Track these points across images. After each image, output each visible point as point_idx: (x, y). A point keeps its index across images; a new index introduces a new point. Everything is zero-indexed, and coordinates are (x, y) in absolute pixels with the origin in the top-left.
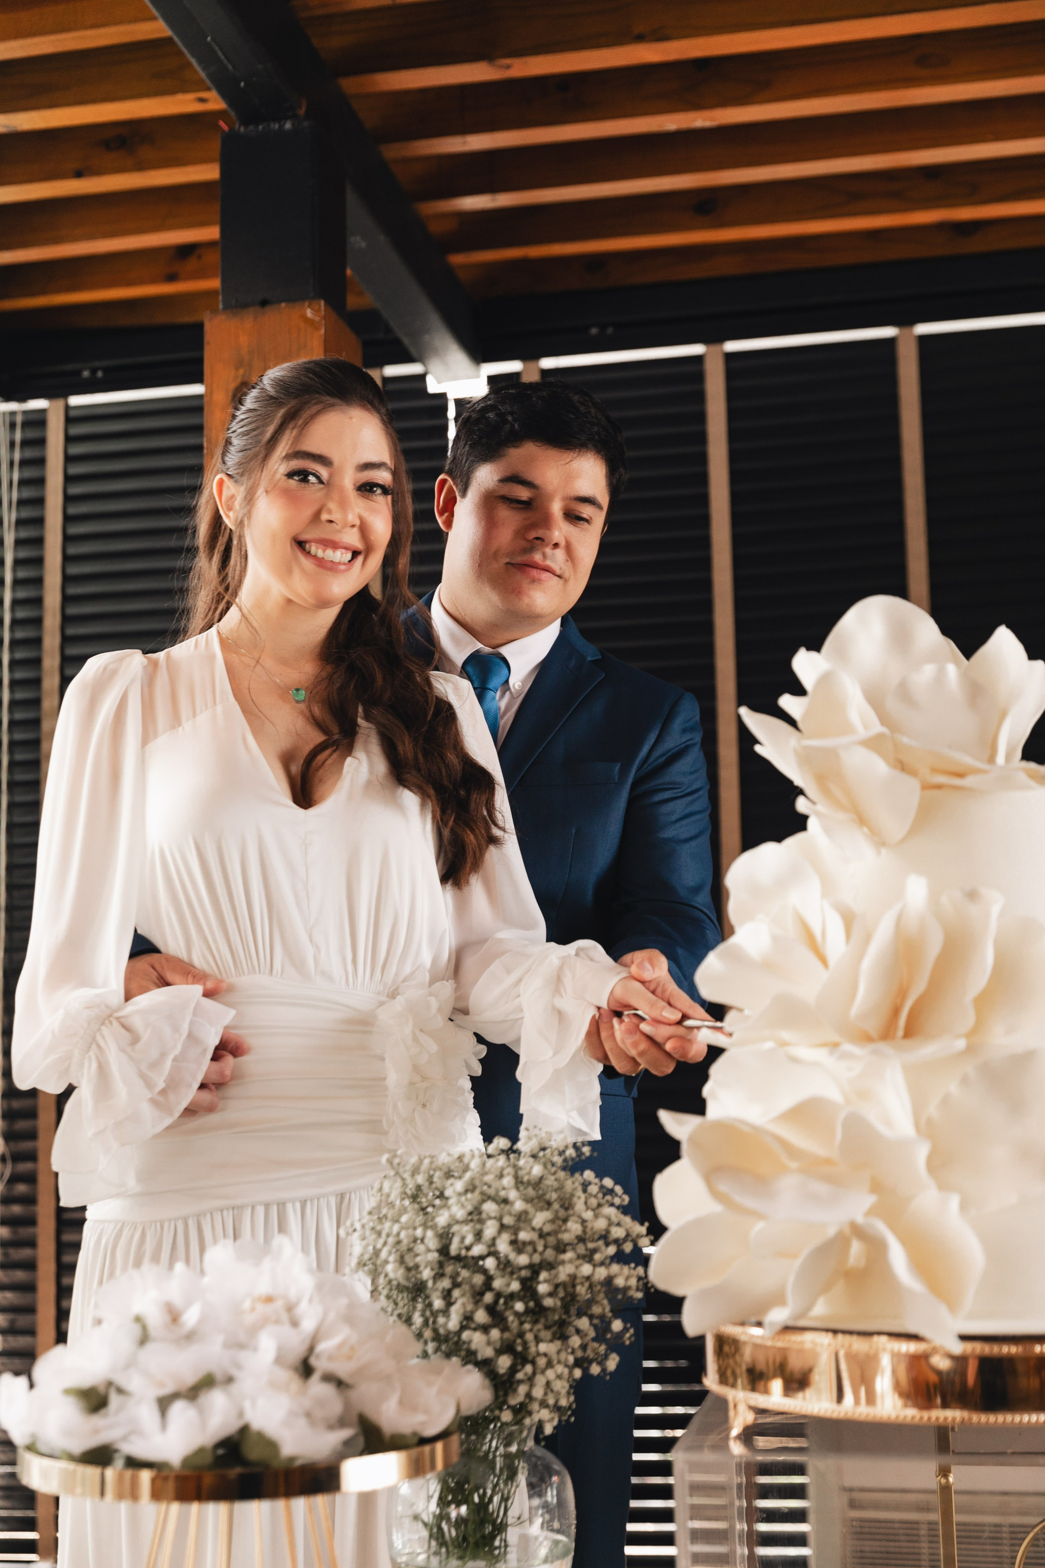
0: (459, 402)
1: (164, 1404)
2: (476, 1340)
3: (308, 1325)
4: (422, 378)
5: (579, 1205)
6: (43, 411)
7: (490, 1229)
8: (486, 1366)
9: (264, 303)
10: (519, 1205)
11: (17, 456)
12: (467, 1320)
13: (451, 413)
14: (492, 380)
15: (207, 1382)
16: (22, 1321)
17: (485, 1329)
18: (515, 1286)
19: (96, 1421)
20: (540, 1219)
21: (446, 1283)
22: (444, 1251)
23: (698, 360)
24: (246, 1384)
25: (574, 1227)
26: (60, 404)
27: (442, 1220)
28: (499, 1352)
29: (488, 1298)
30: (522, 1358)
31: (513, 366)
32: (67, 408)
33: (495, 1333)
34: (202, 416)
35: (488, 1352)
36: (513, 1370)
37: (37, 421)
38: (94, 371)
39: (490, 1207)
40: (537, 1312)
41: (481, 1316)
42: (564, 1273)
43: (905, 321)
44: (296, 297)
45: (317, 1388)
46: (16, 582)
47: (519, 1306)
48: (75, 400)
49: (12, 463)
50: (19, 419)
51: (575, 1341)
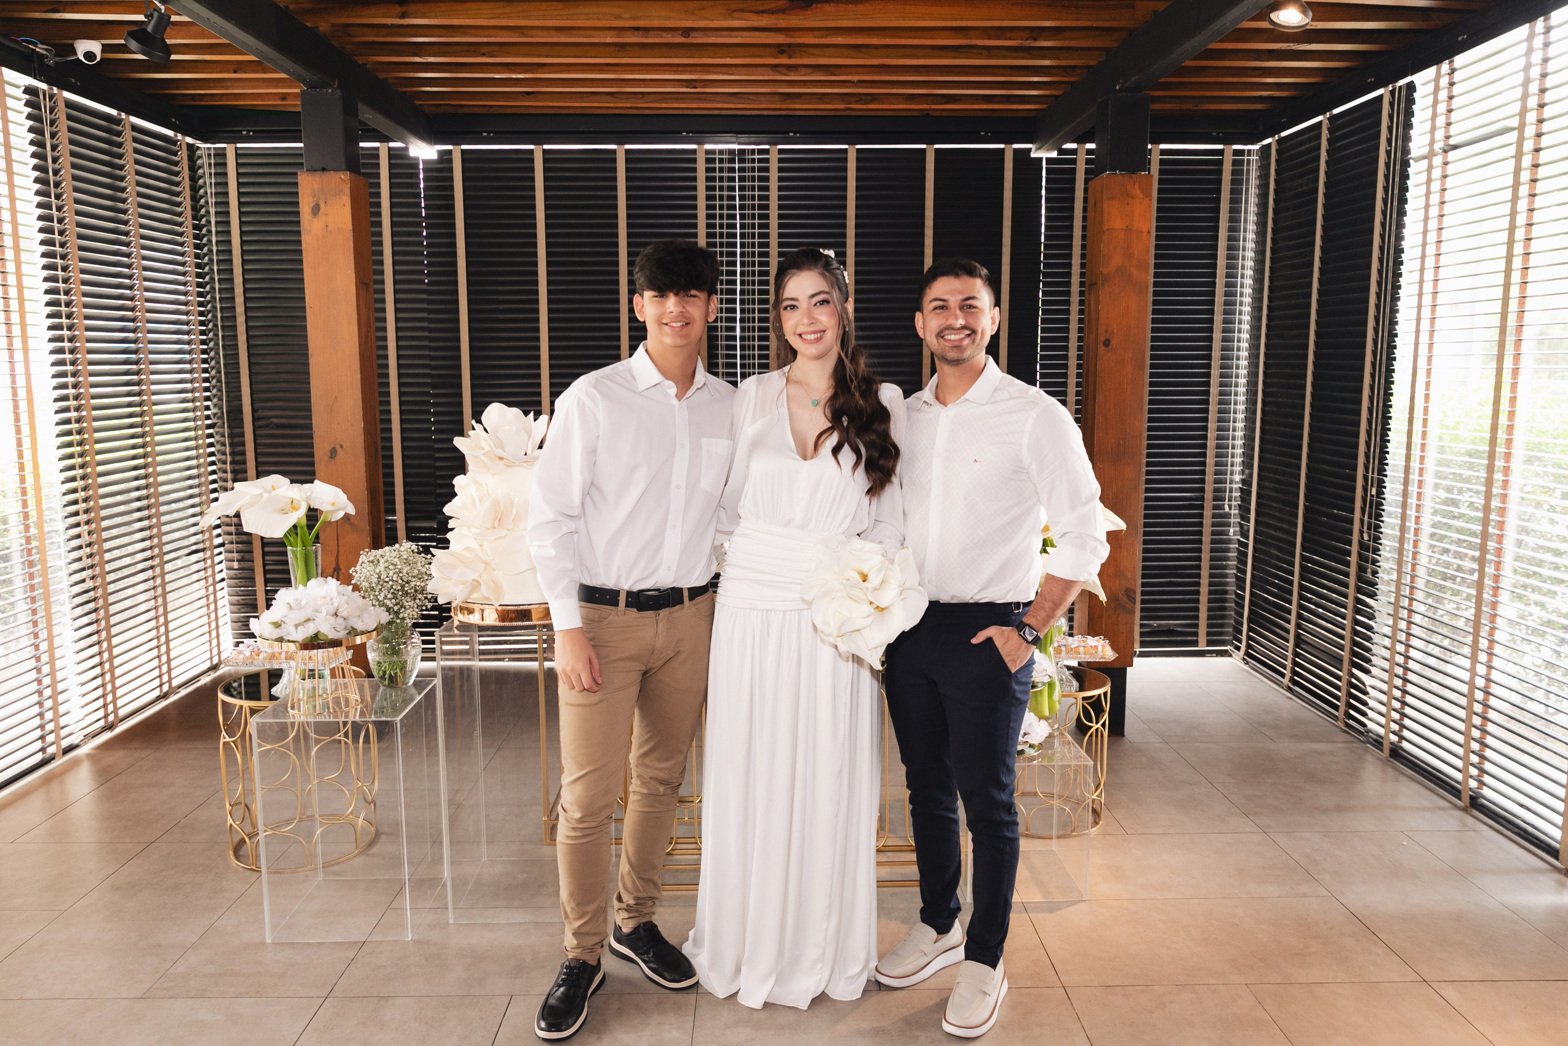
0: (425, 162)
1: (296, 626)
2: (388, 602)
3: (336, 604)
4: (406, 149)
5: (419, 565)
6: (225, 149)
7: (391, 573)
8: (388, 610)
9: (324, 169)
10: (399, 567)
11: (213, 171)
12: (384, 599)
13: (421, 166)
14: (441, 153)
15: (308, 620)
16: (247, 556)
17: (390, 599)
18: (399, 588)
19: (278, 630)
20: (406, 569)
21: (380, 587)
22: (379, 577)
23: (532, 151)
24: (318, 621)
25: (416, 572)
26: (233, 145)
27: (377, 571)
28: (395, 605)
29: (392, 591)
30: (402, 606)
31: (450, 147)
32: (236, 148)
33: (393, 601)
34: (299, 217)
35: (391, 605)
36: (399, 609)
37: (221, 154)
38: (248, 132)
39: (391, 567)
40: (407, 594)
41: (390, 596)
42: (413, 584)
43: (620, 143)
44: (337, 169)
45: (340, 620)
46: (217, 232)
47: (400, 593)
48: (239, 145)
49: (210, 174)
50: (212, 152)
51: (418, 601)
